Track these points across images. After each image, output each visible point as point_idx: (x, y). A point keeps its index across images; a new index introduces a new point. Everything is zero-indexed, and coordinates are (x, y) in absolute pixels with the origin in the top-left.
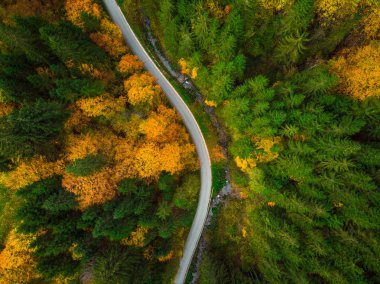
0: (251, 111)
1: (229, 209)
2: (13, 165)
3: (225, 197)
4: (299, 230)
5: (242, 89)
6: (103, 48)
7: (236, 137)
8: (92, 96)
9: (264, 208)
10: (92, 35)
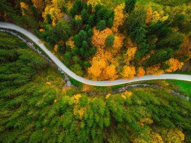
0: (97, 113)
1: (60, 80)
2: (125, 13)
3: (66, 81)
4: (41, 108)
5: (108, 113)
6: (152, 66)
7: (89, 99)
8: (135, 55)
9: (55, 97)
10: (160, 64)
